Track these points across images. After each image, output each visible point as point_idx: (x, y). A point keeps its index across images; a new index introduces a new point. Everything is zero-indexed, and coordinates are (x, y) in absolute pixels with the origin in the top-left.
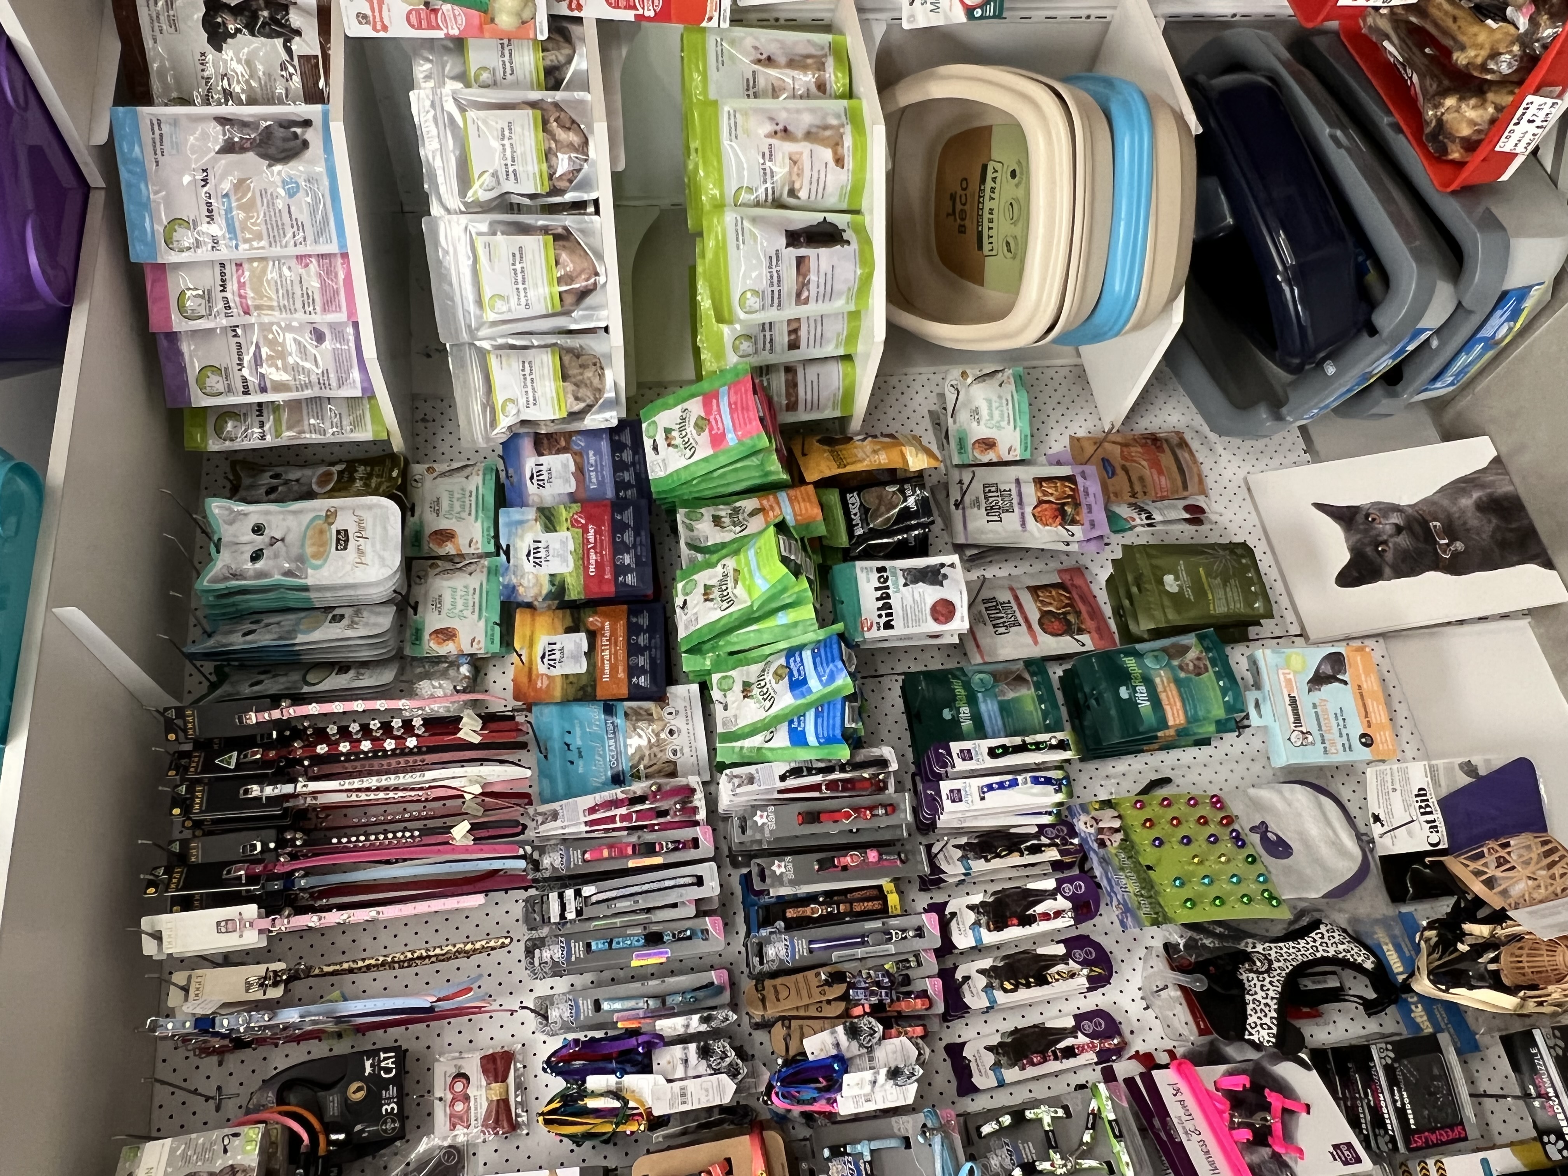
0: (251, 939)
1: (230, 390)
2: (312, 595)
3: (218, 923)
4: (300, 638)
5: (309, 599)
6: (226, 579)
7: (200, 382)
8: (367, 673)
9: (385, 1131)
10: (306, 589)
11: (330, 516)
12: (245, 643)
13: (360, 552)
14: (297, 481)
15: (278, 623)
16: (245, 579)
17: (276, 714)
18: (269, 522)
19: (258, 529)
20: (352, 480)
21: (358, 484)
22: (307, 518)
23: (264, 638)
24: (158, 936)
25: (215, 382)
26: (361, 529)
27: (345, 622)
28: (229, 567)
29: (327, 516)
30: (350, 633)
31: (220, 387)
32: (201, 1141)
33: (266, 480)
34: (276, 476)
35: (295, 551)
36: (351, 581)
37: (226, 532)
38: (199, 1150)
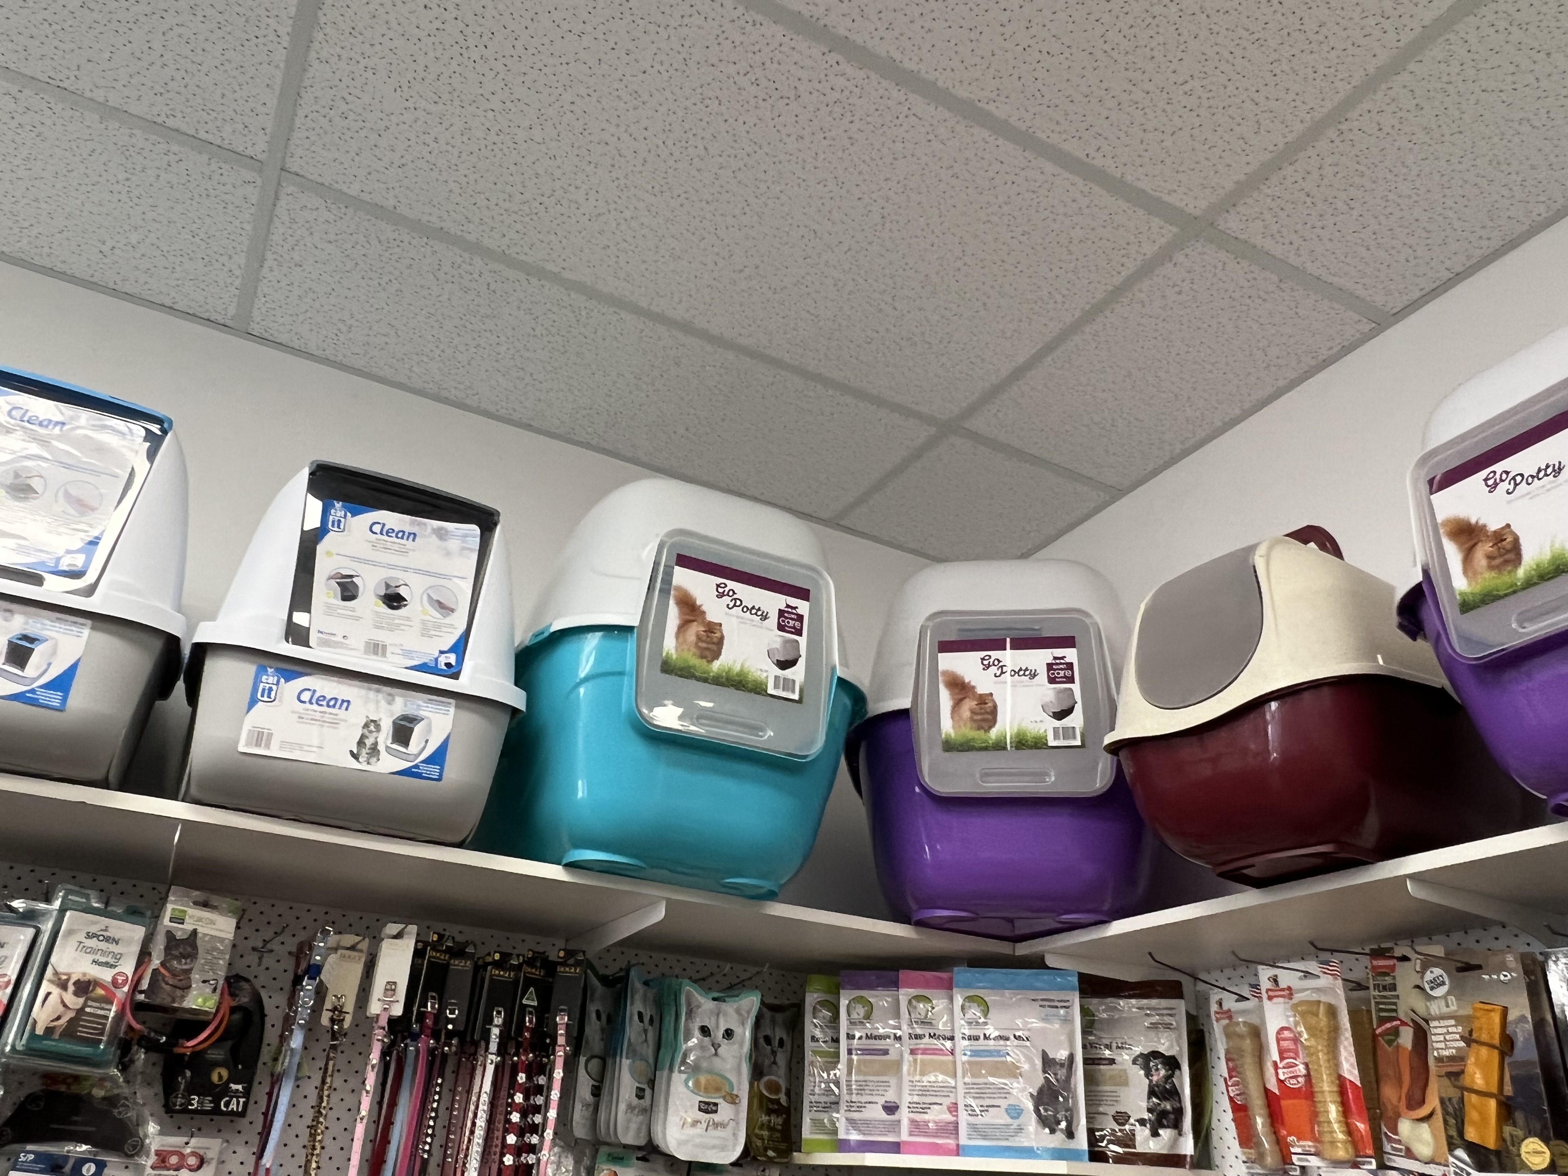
0: (375, 1008)
1: (852, 1023)
2: (666, 1072)
3: (395, 983)
4: (626, 1063)
5: (662, 1069)
6: (689, 1004)
7: (860, 1000)
8: (588, 1114)
9: (176, 1097)
10: (671, 1070)
11: (733, 1099)
12: (632, 1015)
13: (695, 1123)
14: (775, 1063)
15: (646, 1040)
16: (686, 1020)
17: (561, 1040)
18: (734, 1043)
19: (729, 1034)
20: (769, 1112)
21: (764, 1118)
22: (733, 1078)
23: (633, 1030)
24: (399, 936)
25: (859, 1011)
26: (716, 1125)
27: (635, 1101)
28: (699, 1007)
29: (731, 1095)
30: (622, 1107)
31: (854, 1016)
32: (221, 962)
33: (779, 1033)
34: (781, 1043)
35: (704, 1064)
36: (670, 1111)
37: (729, 1008)
38: (215, 961)
